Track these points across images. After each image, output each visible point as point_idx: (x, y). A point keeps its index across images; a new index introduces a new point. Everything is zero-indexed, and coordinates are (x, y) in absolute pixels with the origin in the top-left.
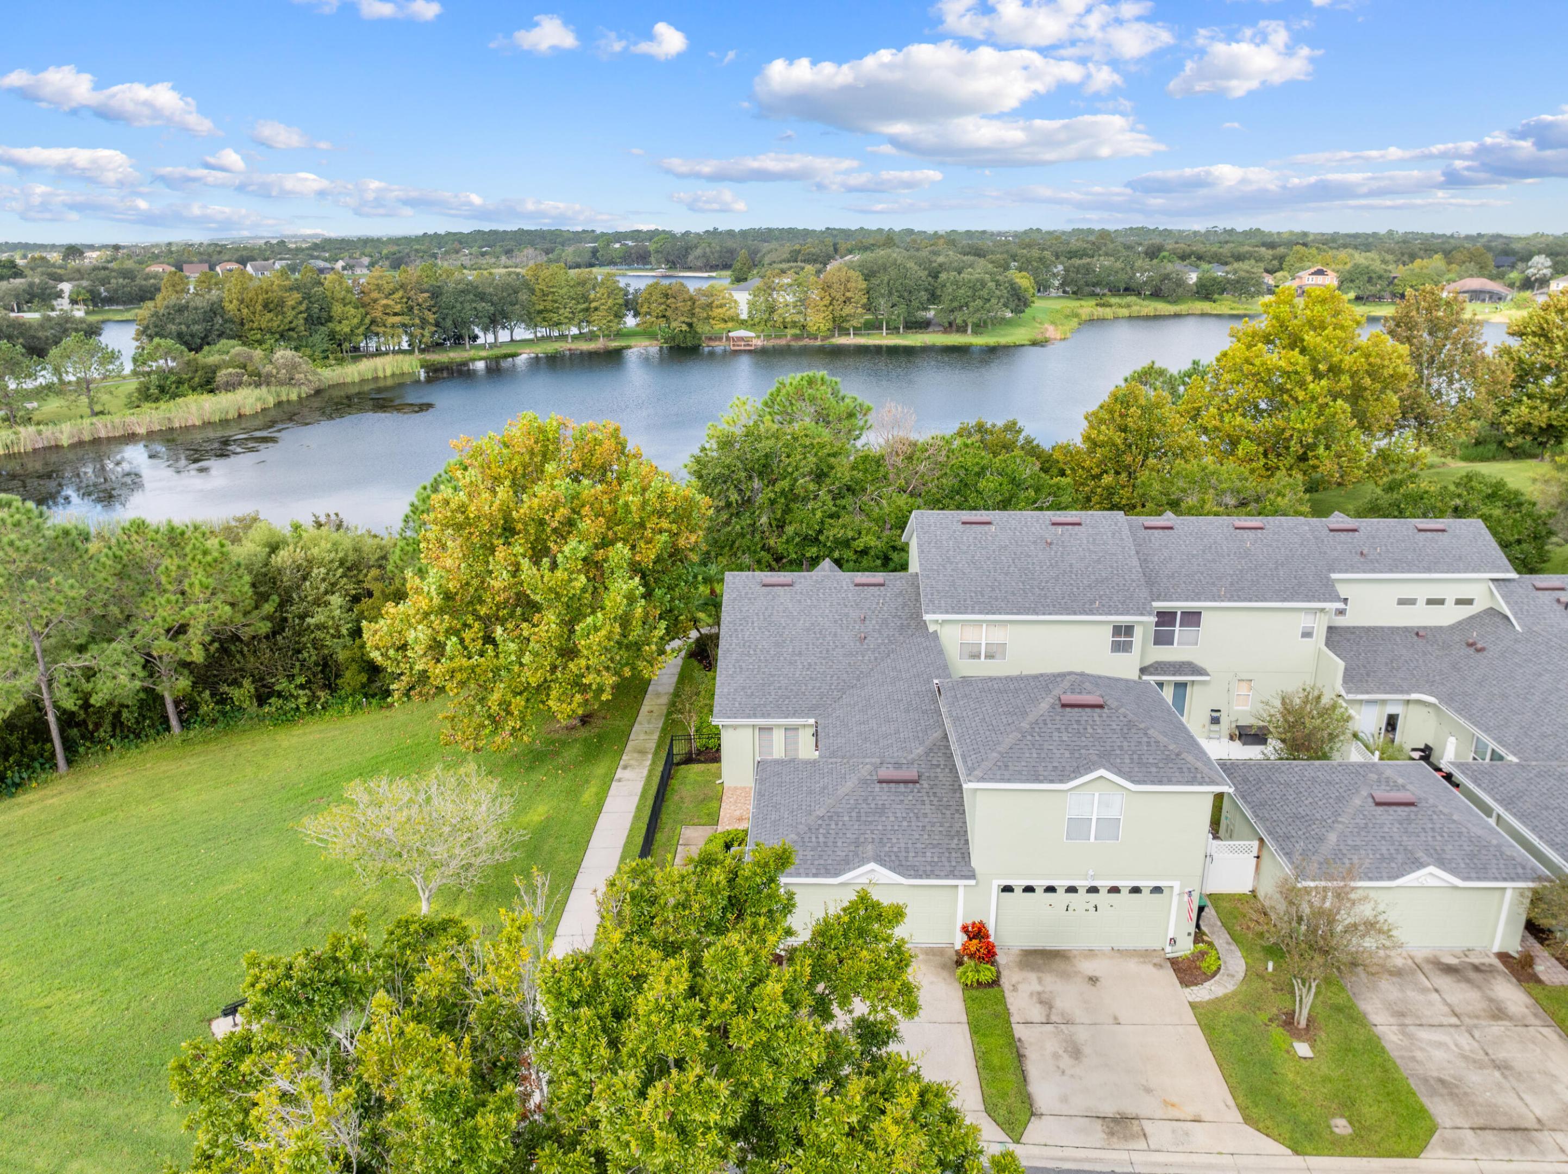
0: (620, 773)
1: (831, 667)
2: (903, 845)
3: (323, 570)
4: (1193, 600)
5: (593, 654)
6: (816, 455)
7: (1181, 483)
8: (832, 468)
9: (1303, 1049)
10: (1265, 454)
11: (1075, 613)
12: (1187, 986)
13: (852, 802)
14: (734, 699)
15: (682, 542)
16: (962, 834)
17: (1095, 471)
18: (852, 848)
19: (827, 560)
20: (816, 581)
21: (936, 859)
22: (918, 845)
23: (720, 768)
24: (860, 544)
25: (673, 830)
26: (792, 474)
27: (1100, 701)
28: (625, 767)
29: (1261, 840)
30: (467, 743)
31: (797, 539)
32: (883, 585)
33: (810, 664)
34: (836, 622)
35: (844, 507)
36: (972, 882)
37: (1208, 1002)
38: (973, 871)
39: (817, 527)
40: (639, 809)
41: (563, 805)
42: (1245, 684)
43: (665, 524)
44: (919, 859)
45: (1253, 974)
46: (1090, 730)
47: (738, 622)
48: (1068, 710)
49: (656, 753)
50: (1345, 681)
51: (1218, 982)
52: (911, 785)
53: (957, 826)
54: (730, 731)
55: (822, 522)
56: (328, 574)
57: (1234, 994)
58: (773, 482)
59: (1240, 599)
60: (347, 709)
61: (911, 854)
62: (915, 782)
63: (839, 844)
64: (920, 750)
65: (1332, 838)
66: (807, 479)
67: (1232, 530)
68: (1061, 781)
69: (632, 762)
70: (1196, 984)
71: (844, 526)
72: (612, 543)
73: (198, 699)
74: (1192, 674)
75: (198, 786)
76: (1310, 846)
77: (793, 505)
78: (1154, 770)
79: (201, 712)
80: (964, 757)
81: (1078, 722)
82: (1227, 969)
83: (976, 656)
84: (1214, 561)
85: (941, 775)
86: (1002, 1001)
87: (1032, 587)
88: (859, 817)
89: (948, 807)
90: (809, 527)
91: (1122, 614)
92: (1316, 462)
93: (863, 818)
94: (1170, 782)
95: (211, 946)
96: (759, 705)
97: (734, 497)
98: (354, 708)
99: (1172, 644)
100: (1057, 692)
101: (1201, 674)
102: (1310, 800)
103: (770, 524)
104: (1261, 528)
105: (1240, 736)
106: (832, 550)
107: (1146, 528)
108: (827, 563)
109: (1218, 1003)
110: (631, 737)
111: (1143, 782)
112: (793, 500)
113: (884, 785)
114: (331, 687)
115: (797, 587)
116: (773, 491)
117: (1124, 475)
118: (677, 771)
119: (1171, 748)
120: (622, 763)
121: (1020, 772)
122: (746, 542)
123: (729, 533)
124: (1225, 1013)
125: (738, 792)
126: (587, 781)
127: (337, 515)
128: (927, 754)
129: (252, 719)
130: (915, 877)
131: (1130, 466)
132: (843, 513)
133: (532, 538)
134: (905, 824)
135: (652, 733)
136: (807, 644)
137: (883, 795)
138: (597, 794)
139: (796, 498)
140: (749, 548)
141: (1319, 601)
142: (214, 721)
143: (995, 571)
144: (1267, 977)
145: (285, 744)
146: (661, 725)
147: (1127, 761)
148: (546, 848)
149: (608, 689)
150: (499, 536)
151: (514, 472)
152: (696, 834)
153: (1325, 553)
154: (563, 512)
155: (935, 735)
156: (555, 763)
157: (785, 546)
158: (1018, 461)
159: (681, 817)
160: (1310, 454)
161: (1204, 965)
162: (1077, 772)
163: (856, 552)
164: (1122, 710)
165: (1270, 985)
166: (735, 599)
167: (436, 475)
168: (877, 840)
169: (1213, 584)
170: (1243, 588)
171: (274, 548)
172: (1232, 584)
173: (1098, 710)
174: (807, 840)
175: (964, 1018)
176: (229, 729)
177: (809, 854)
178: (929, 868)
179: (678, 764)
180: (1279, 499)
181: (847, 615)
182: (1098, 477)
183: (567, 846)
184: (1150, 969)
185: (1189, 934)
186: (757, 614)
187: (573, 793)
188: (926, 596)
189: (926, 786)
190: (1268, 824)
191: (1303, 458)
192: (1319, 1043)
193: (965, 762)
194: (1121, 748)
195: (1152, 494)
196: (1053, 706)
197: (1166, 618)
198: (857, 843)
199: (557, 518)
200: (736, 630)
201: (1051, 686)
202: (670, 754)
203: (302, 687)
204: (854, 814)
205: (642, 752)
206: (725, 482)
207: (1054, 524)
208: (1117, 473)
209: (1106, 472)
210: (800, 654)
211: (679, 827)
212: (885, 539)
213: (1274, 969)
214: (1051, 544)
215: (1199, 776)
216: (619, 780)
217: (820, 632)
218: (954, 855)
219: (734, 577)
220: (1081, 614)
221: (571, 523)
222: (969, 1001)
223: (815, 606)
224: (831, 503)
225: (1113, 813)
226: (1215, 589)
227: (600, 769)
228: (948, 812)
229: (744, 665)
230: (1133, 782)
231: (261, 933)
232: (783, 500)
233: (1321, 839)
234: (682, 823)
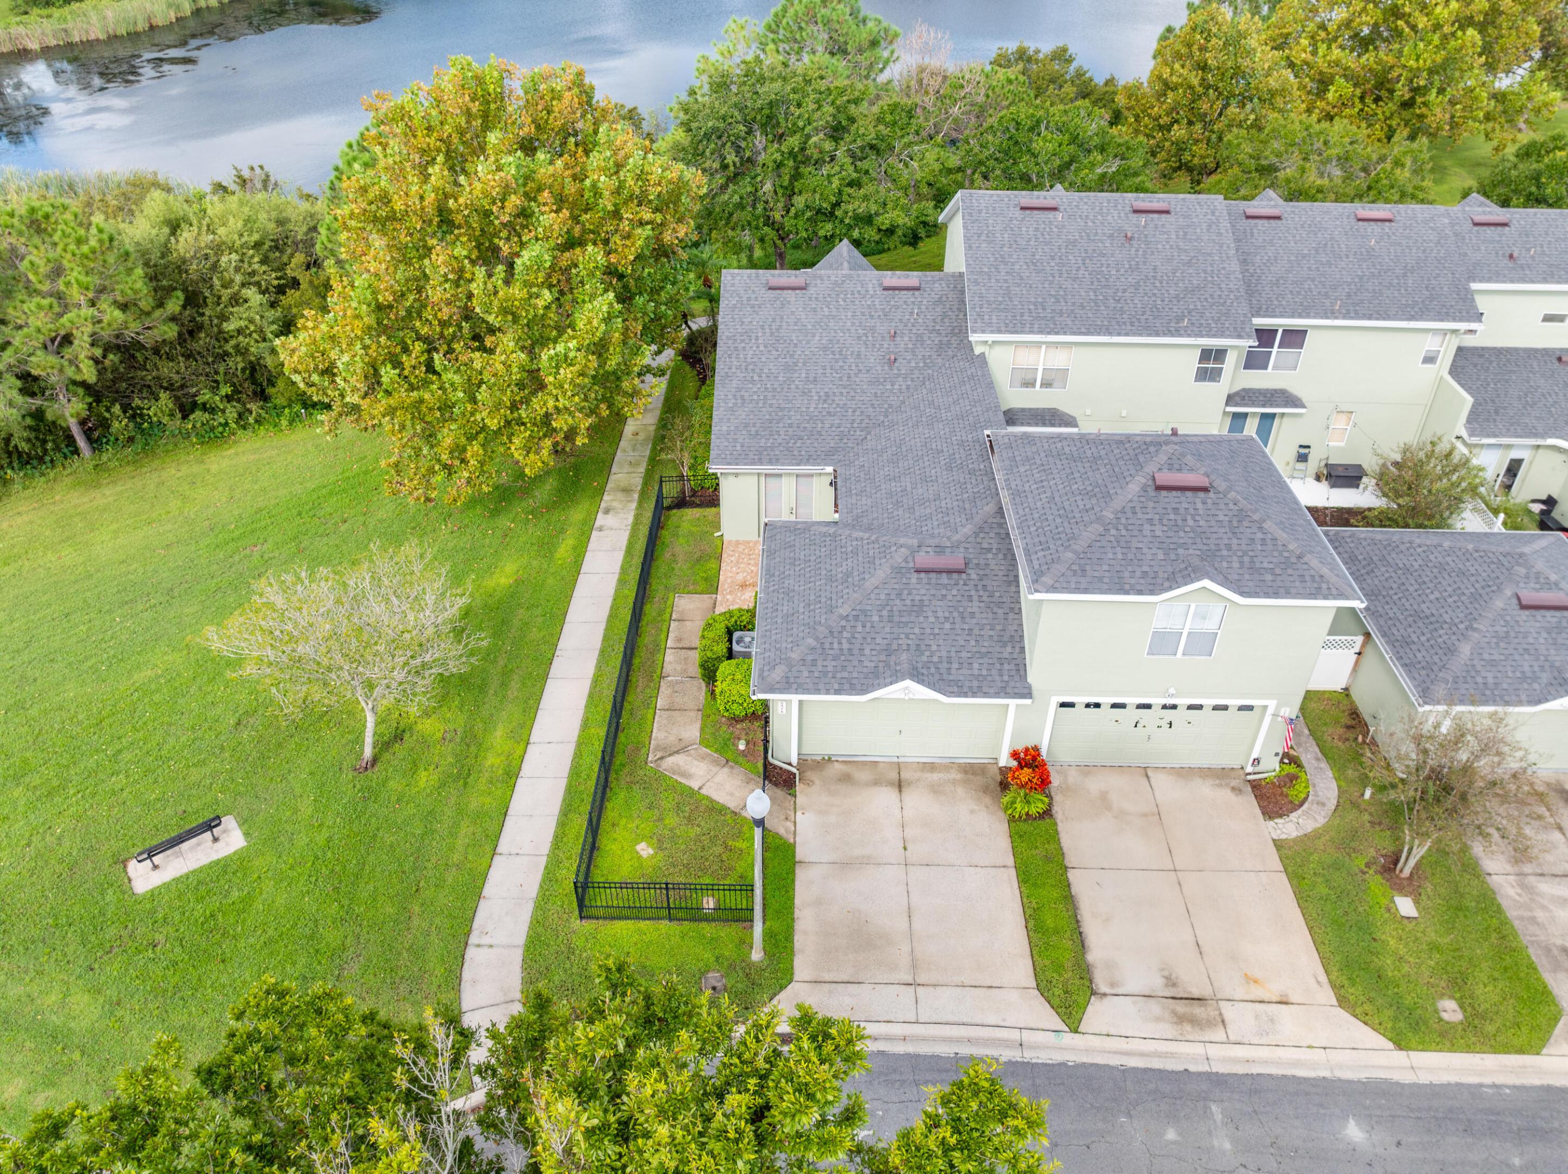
0: (601, 520)
1: (853, 398)
2: (944, 654)
3: (234, 257)
4: (1300, 316)
5: (564, 393)
6: (833, 103)
7: (1276, 145)
8: (852, 120)
9: (1405, 906)
10: (1362, 98)
11: (1157, 335)
12: (1271, 818)
13: (883, 597)
14: (735, 440)
15: (667, 237)
16: (1017, 640)
17: (1165, 120)
18: (883, 657)
19: (845, 241)
20: (836, 283)
21: (984, 672)
22: (964, 654)
23: (719, 514)
24: (884, 221)
25: (665, 599)
26: (803, 129)
27: (1204, 482)
28: (607, 511)
29: (1367, 635)
30: (416, 494)
31: (808, 214)
32: (918, 289)
33: (827, 394)
34: (859, 338)
35: (867, 172)
36: (1028, 701)
37: (1295, 841)
38: (1030, 687)
39: (833, 199)
40: (623, 571)
41: (535, 563)
42: (1343, 417)
43: (647, 215)
44: (964, 671)
45: (1347, 802)
46: (1190, 522)
47: (738, 337)
48: (1164, 493)
49: (643, 494)
50: (1469, 421)
51: (1306, 813)
52: (955, 576)
53: (1011, 629)
54: (731, 478)
55: (840, 192)
56: (242, 261)
57: (1326, 828)
58: (780, 138)
59: (1358, 316)
60: (284, 422)
61: (955, 666)
62: (960, 572)
63: (867, 652)
64: (968, 529)
65: (1465, 650)
66: (821, 135)
67: (1353, 221)
68: (1152, 592)
69: (615, 504)
70: (1281, 816)
71: (866, 198)
72: (581, 243)
73: (107, 415)
74: (1285, 406)
75: (115, 526)
76: (1436, 658)
77: (805, 170)
78: (1269, 577)
79: (112, 430)
80: (1027, 552)
81: (1176, 510)
82: (1316, 795)
83: (1030, 384)
84: (1329, 263)
85: (992, 562)
86: (1054, 837)
87: (1106, 298)
88: (891, 616)
89: (1000, 604)
90: (823, 198)
91: (1214, 336)
92: (1424, 110)
93: (896, 619)
94: (1288, 594)
95: (127, 756)
96: (766, 449)
97: (731, 158)
98: (291, 422)
99: (1266, 368)
100: (1151, 468)
101: (1296, 406)
102: (1437, 594)
103: (775, 192)
104: (1390, 221)
105: (1329, 477)
106: (850, 227)
107: (1248, 217)
108: (844, 248)
109: (1307, 840)
110: (614, 469)
111: (1255, 595)
112: (804, 163)
113: (923, 575)
114: (262, 396)
115: (812, 290)
116: (778, 150)
117: (1198, 127)
118: (668, 518)
119: (1291, 547)
120: (603, 505)
121: (1100, 579)
122: (745, 215)
123: (726, 204)
124: (1315, 857)
125: (741, 548)
126: (563, 531)
127: (261, 167)
128: (976, 534)
129: (174, 436)
130: (959, 695)
131: (1205, 115)
132: (865, 179)
133: (477, 233)
134: (947, 626)
135: (637, 464)
136: (824, 368)
137: (919, 587)
138: (575, 548)
139: (806, 161)
140: (749, 224)
141: (1454, 320)
142: (131, 440)
143: (1061, 275)
144: (1363, 806)
145: (214, 468)
146: (648, 453)
147: (1236, 565)
148: (516, 623)
149: (583, 431)
150: (434, 234)
151: (447, 142)
152: (692, 606)
153: (1466, 255)
154: (514, 201)
155: (986, 508)
156: (524, 504)
157: (793, 222)
158: (1083, 113)
159: (674, 581)
160: (1419, 100)
161: (1292, 792)
162: (1173, 580)
163: (880, 230)
164: (1233, 494)
165: (1366, 817)
166: (735, 306)
167: (362, 129)
168: (913, 648)
169: (1327, 296)
170: (1362, 302)
171: (174, 227)
172: (1349, 295)
173: (1201, 494)
174: (827, 646)
175: (1010, 861)
176: (148, 451)
177: (831, 664)
178: (975, 684)
179: (669, 508)
180: (1398, 171)
181: (873, 329)
182: (1168, 128)
183: (540, 620)
184: (1227, 794)
185: (1277, 754)
186: (762, 327)
187: (546, 547)
188: (973, 308)
189: (974, 576)
190: (1382, 621)
191: (1407, 105)
192: (1424, 897)
193: (1030, 561)
194: (1229, 547)
195: (1241, 157)
196: (1144, 489)
197: (1265, 336)
198: (889, 652)
199: (507, 210)
200: (736, 349)
201: (1141, 459)
202: (660, 497)
203: (229, 398)
204: (885, 613)
205: (626, 491)
206: (720, 137)
207: (1136, 211)
208: (1190, 123)
209: (1177, 121)
210: (815, 380)
211: (671, 595)
212: (915, 214)
213: (1371, 797)
214: (1131, 239)
215: (1324, 586)
216: (600, 529)
217: (840, 353)
218: (1006, 667)
219: (732, 275)
220: (1165, 335)
221: (524, 213)
222: (1016, 837)
223: (834, 317)
224: (852, 168)
225: (1210, 625)
226: (1327, 302)
227: (577, 514)
228: (1000, 611)
229: (746, 394)
230: (1242, 594)
231: (184, 739)
232: (791, 163)
233: (1451, 651)
234: (676, 590)
